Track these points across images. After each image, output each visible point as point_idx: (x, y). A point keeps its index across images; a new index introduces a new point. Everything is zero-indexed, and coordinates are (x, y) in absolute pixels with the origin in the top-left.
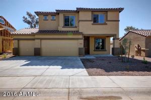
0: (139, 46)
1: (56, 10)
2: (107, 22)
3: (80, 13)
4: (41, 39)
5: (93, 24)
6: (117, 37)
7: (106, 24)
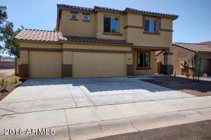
0: (185, 63)
2: (160, 32)
4: (73, 50)
5: (143, 33)
7: (159, 34)
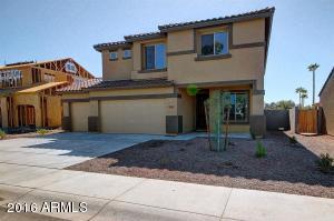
1: (126, 38)
3: (169, 37)
4: (99, 100)
6: (258, 88)
